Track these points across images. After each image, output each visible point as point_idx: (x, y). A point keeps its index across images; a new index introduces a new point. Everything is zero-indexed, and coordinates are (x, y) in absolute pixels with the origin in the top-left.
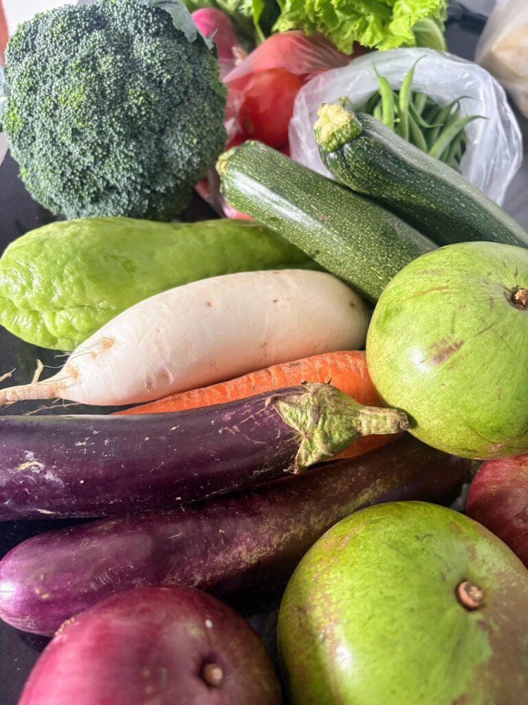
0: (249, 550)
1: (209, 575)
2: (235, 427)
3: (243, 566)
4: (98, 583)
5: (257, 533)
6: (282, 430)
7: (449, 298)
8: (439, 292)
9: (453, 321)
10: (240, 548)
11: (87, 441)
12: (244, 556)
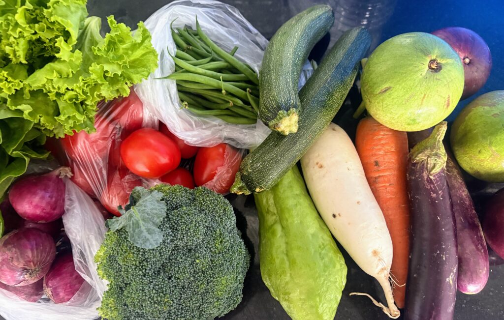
0: (464, 191)
1: (473, 208)
2: (440, 192)
3: (468, 194)
4: (481, 249)
5: (458, 188)
6: (441, 173)
7: (431, 95)
8: (426, 98)
9: (441, 97)
10: (463, 195)
11: (443, 255)
12: (466, 194)
